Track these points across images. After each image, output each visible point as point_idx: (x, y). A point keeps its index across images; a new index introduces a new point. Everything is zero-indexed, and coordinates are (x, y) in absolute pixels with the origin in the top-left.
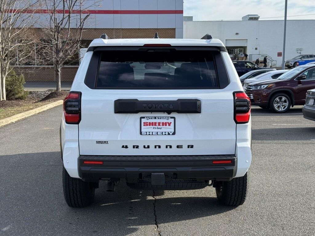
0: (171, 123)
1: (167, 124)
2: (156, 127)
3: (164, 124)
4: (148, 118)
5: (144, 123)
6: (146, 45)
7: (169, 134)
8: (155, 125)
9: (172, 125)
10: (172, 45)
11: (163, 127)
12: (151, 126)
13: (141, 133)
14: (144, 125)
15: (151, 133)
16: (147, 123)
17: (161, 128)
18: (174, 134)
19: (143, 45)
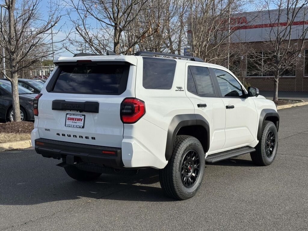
0: (82, 119)
1: (80, 120)
2: (74, 121)
3: (79, 120)
4: (71, 114)
5: (68, 118)
6: (78, 61)
7: (80, 127)
8: (73, 120)
9: (83, 120)
10: (92, 61)
11: (77, 122)
12: (71, 121)
13: (65, 125)
14: (68, 120)
15: (70, 126)
16: (69, 118)
17: (76, 123)
18: (83, 127)
19: (76, 61)
